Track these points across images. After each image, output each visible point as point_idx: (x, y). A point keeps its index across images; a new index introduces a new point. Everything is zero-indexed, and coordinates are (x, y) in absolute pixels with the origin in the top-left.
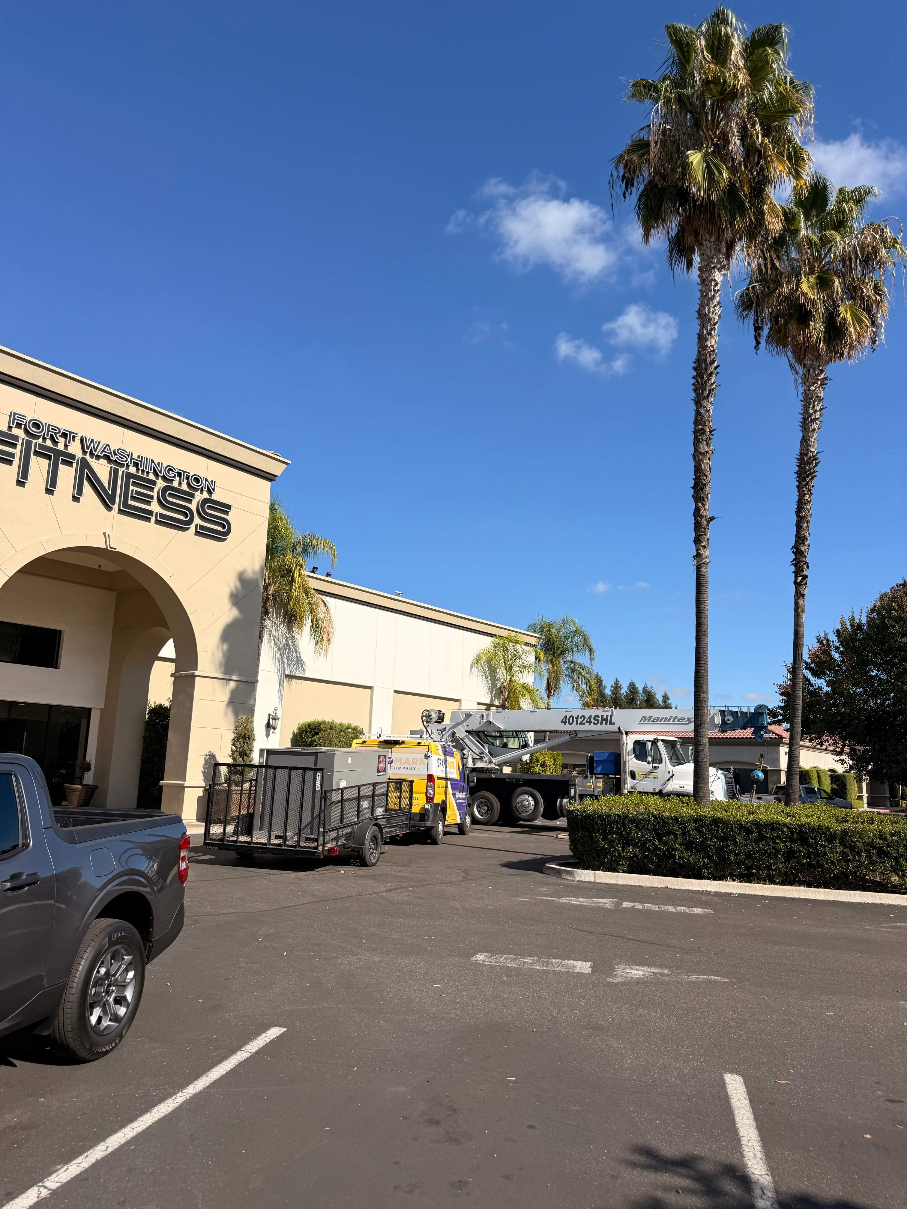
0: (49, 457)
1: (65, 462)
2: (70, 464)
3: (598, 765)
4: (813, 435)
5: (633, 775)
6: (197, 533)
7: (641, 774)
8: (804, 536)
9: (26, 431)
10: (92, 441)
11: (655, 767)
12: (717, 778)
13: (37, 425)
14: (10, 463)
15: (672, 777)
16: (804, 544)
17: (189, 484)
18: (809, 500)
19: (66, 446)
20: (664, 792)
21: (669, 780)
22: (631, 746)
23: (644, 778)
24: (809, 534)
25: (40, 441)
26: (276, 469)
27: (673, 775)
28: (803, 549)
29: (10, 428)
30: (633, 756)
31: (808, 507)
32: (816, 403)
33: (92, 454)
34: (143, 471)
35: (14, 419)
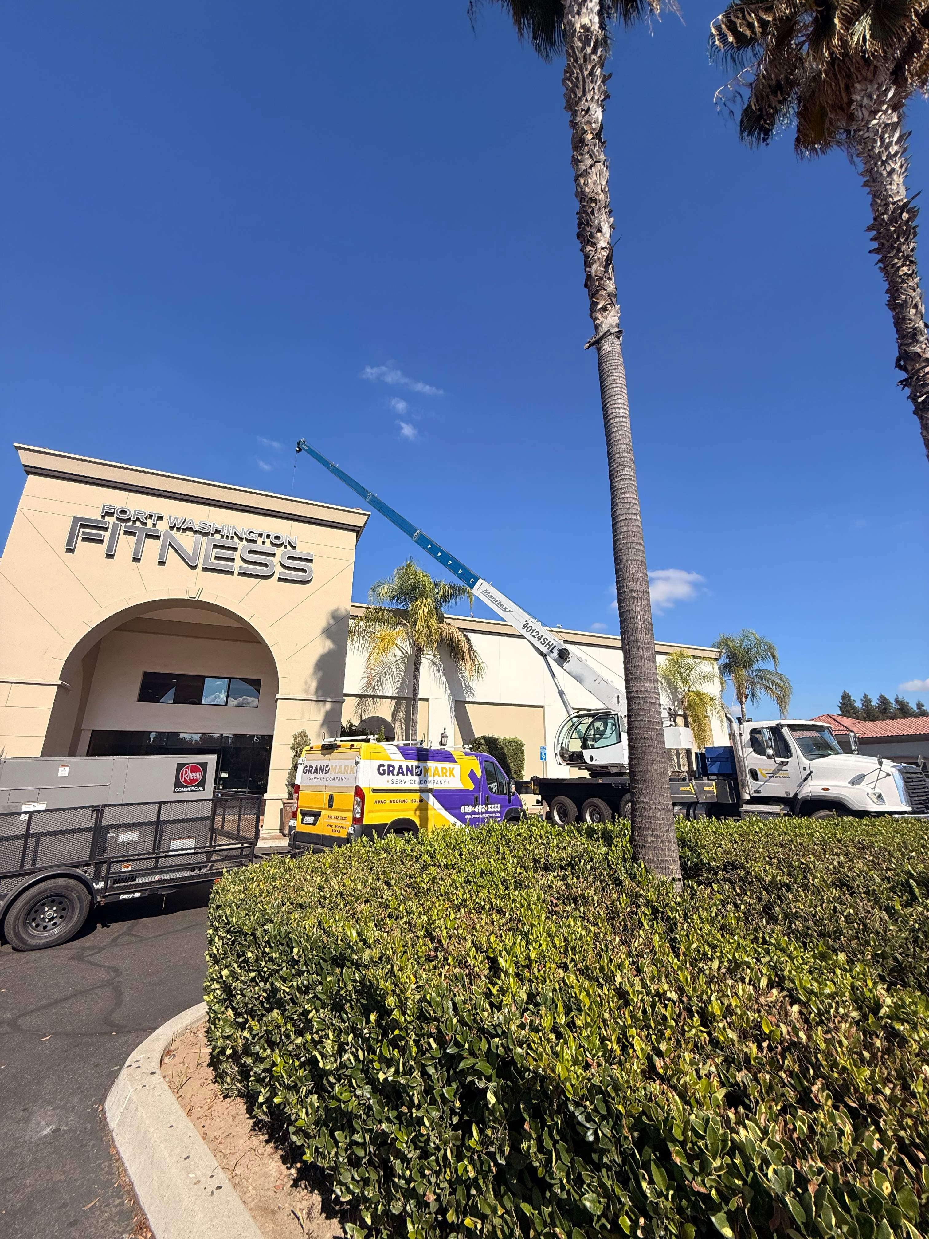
0: (134, 534)
1: (148, 536)
2: (158, 538)
3: (712, 764)
4: (893, 180)
5: (754, 775)
6: (280, 579)
7: (764, 772)
8: (915, 329)
9: (117, 518)
10: (176, 518)
11: (782, 762)
12: (883, 774)
13: (123, 512)
14: (101, 542)
15: (810, 774)
16: (917, 341)
17: (271, 543)
18: (909, 272)
19: (154, 525)
20: (799, 797)
21: (806, 779)
22: (747, 737)
23: (771, 777)
24: (926, 326)
25: (131, 523)
26: (359, 521)
27: (811, 772)
28: (917, 349)
29: (103, 517)
30: (751, 749)
31: (910, 284)
32: (887, 135)
33: (179, 529)
34: (228, 537)
35: (104, 509)
